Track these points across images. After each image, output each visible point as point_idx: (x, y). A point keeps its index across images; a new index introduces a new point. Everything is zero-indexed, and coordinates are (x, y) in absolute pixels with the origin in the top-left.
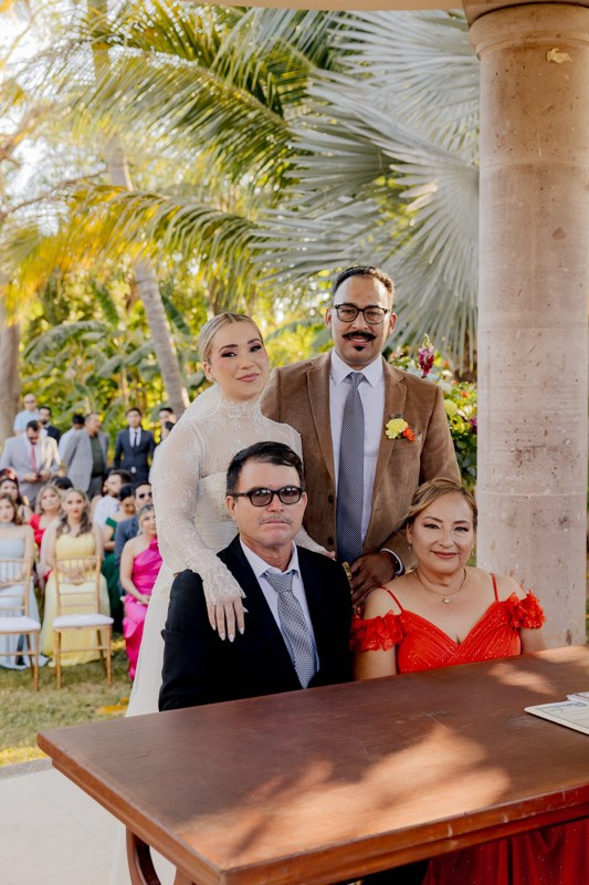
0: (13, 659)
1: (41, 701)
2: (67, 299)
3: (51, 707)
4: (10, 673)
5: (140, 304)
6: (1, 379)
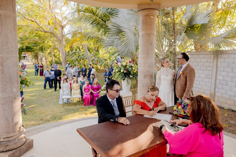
0: (67, 102)
1: (71, 108)
2: (73, 48)
3: (73, 109)
4: (67, 104)
5: (84, 49)
6: (64, 59)
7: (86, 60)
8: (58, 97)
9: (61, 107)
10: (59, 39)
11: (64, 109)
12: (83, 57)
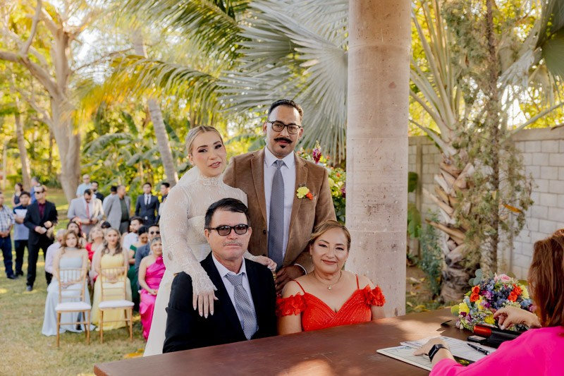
0: (75, 327)
1: (91, 351)
2: (108, 121)
3: (97, 354)
4: (73, 334)
5: (151, 124)
6: (68, 166)
7: (160, 170)
8: (37, 313)
9: (51, 348)
10: (51, 84)
11: (61, 354)
12: (145, 155)
